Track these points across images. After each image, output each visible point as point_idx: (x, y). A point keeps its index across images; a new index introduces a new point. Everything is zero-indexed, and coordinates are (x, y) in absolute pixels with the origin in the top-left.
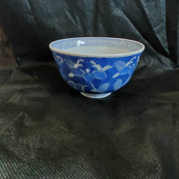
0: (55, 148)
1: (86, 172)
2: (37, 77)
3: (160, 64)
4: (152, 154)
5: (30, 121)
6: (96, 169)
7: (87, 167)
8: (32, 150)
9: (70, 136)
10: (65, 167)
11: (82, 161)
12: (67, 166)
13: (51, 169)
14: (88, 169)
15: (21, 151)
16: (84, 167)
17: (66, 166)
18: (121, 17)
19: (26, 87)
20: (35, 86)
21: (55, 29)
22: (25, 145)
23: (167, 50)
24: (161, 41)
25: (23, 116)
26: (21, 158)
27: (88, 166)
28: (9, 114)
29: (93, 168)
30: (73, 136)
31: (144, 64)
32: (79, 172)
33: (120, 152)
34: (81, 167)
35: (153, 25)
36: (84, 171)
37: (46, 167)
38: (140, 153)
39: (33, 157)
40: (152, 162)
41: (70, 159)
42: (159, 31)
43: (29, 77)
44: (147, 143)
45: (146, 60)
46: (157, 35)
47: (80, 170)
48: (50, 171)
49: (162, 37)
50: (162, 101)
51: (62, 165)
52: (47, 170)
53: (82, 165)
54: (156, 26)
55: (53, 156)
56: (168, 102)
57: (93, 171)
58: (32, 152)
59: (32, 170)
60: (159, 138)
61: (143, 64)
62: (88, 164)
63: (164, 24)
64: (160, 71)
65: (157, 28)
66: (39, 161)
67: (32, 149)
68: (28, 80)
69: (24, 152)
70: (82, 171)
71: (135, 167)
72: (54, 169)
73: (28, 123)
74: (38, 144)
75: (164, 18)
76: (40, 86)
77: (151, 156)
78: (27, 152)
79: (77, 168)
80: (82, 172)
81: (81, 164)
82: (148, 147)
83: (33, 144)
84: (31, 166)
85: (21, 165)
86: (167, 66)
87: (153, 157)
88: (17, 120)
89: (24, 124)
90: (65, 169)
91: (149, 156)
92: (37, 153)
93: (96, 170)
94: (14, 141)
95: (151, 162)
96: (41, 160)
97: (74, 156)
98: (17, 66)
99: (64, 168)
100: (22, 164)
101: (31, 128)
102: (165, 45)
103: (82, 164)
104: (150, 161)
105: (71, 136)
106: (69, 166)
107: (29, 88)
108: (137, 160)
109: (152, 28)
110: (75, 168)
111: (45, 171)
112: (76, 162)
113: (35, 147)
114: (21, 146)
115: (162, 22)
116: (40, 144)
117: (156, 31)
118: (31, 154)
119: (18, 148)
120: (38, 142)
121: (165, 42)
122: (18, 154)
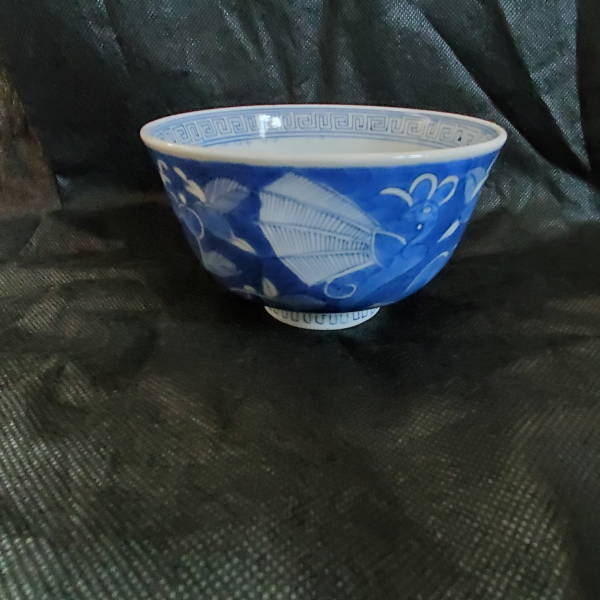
0: (162, 490)
1: (273, 589)
2: (120, 244)
3: (555, 200)
4: (533, 516)
5: (81, 387)
6: (313, 575)
7: (281, 570)
8: (78, 495)
9: (224, 450)
10: (193, 570)
11: (263, 545)
12: (202, 564)
13: (138, 575)
14: (281, 577)
15: (36, 496)
16: (268, 569)
17: (196, 563)
18: (418, 34)
19: (81, 275)
20: (112, 272)
21: (186, 74)
22: (52, 474)
23: (579, 150)
24: (559, 121)
25: (59, 371)
26: (31, 521)
27: (282, 564)
28: (10, 363)
29: (302, 572)
30: (232, 453)
31: (498, 201)
32: (245, 587)
33: (411, 509)
34: (255, 568)
35: (530, 60)
36: (266, 582)
37: (124, 563)
38: (487, 511)
39: (75, 519)
40: (536, 545)
41: (215, 537)
42: (551, 84)
43: (95, 243)
44: (516, 474)
45: (506, 187)
46: (547, 99)
47: (254, 581)
48: (134, 581)
49: (561, 105)
50: (566, 329)
51: (184, 558)
52: (125, 575)
53: (261, 561)
54: (542, 64)
55: (150, 523)
56: (587, 333)
57: (303, 584)
58: (75, 500)
59: (67, 572)
60: (561, 456)
61: (495, 202)
62: (283, 558)
63: (569, 59)
64: (554, 226)
65: (546, 72)
66: (96, 536)
67: (78, 488)
68: (92, 254)
69: (44, 499)
70: (261, 582)
71: (467, 564)
72: (152, 575)
73: (74, 391)
74: (102, 473)
75: (572, 37)
76: (130, 274)
77: (529, 522)
78: (59, 499)
79: (241, 573)
80: (259, 588)
81: (256, 556)
82: (517, 488)
83: (82, 474)
84: (64, 555)
85: (26, 547)
86: (580, 207)
87: (539, 527)
88: (36, 382)
89: (58, 396)
90: (191, 576)
91: (524, 523)
92: (92, 505)
93: (314, 580)
94: (15, 454)
95: (529, 546)
96: (106, 535)
97: (230, 526)
98: (57, 205)
99: (187, 570)
100: (29, 540)
101: (82, 411)
102: (572, 133)
103: (263, 557)
104: (527, 541)
105: (228, 450)
106: (208, 565)
107: (90, 282)
108: (476, 539)
109: (527, 74)
110: (234, 573)
111: (115, 582)
112: (238, 549)
113: (91, 484)
114: (40, 477)
115: (561, 52)
116: (109, 474)
117: (542, 84)
118: (75, 505)
119: (28, 484)
120: (101, 467)
121: (573, 122)
122: (21, 507)
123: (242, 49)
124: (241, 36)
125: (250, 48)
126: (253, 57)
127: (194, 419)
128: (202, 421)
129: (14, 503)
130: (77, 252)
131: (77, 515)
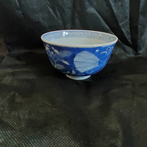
1: (65, 137)
2: (24, 62)
4: (115, 123)
5: (20, 98)
8: (23, 121)
11: (63, 128)
12: (51, 132)
14: (67, 134)
15: (14, 122)
16: (64, 133)
17: (49, 132)
18: (94, 14)
19: (16, 70)
20: (24, 69)
22: (16, 117)
23: (130, 41)
26: (14, 127)
27: (67, 132)
29: (71, 133)
34: (61, 132)
35: (119, 21)
38: (106, 123)
41: (53, 126)
42: (124, 26)
43: (18, 62)
44: (112, 115)
46: (122, 29)
47: (61, 135)
49: (126, 31)
50: (125, 82)
51: (47, 131)
54: (122, 21)
55: (39, 125)
57: (71, 136)
59: (23, 135)
60: (121, 111)
62: (67, 130)
63: (128, 21)
64: (124, 57)
66: (28, 128)
69: (16, 122)
70: (63, 135)
71: (102, 133)
72: (41, 134)
74: (27, 116)
75: (128, 15)
76: (27, 69)
77: (114, 125)
78: (19, 122)
79: (59, 133)
80: (62, 137)
82: (112, 118)
83: (23, 116)
84: (22, 133)
85: (14, 132)
86: (130, 53)
90: (49, 134)
92: (26, 123)
93: (73, 135)
94: (8, 114)
95: (114, 130)
96: (30, 128)
97: (56, 124)
98: (8, 53)
101: (21, 103)
102: (128, 37)
103: (63, 130)
105: (54, 109)
107: (18, 72)
109: (119, 24)
110: (57, 134)
111: (33, 136)
112: (58, 129)
113: (25, 118)
114: (14, 118)
115: (126, 19)
116: (29, 116)
117: (122, 26)
118: (22, 123)
119: (11, 120)
120: (27, 115)
121: (128, 35)
122: (11, 124)
123: (53, 16)
124: (53, 13)
125: (55, 16)
126: (56, 18)
127: (46, 102)
128: (48, 103)
129: (9, 124)
130: (14, 64)
131: (23, 125)
